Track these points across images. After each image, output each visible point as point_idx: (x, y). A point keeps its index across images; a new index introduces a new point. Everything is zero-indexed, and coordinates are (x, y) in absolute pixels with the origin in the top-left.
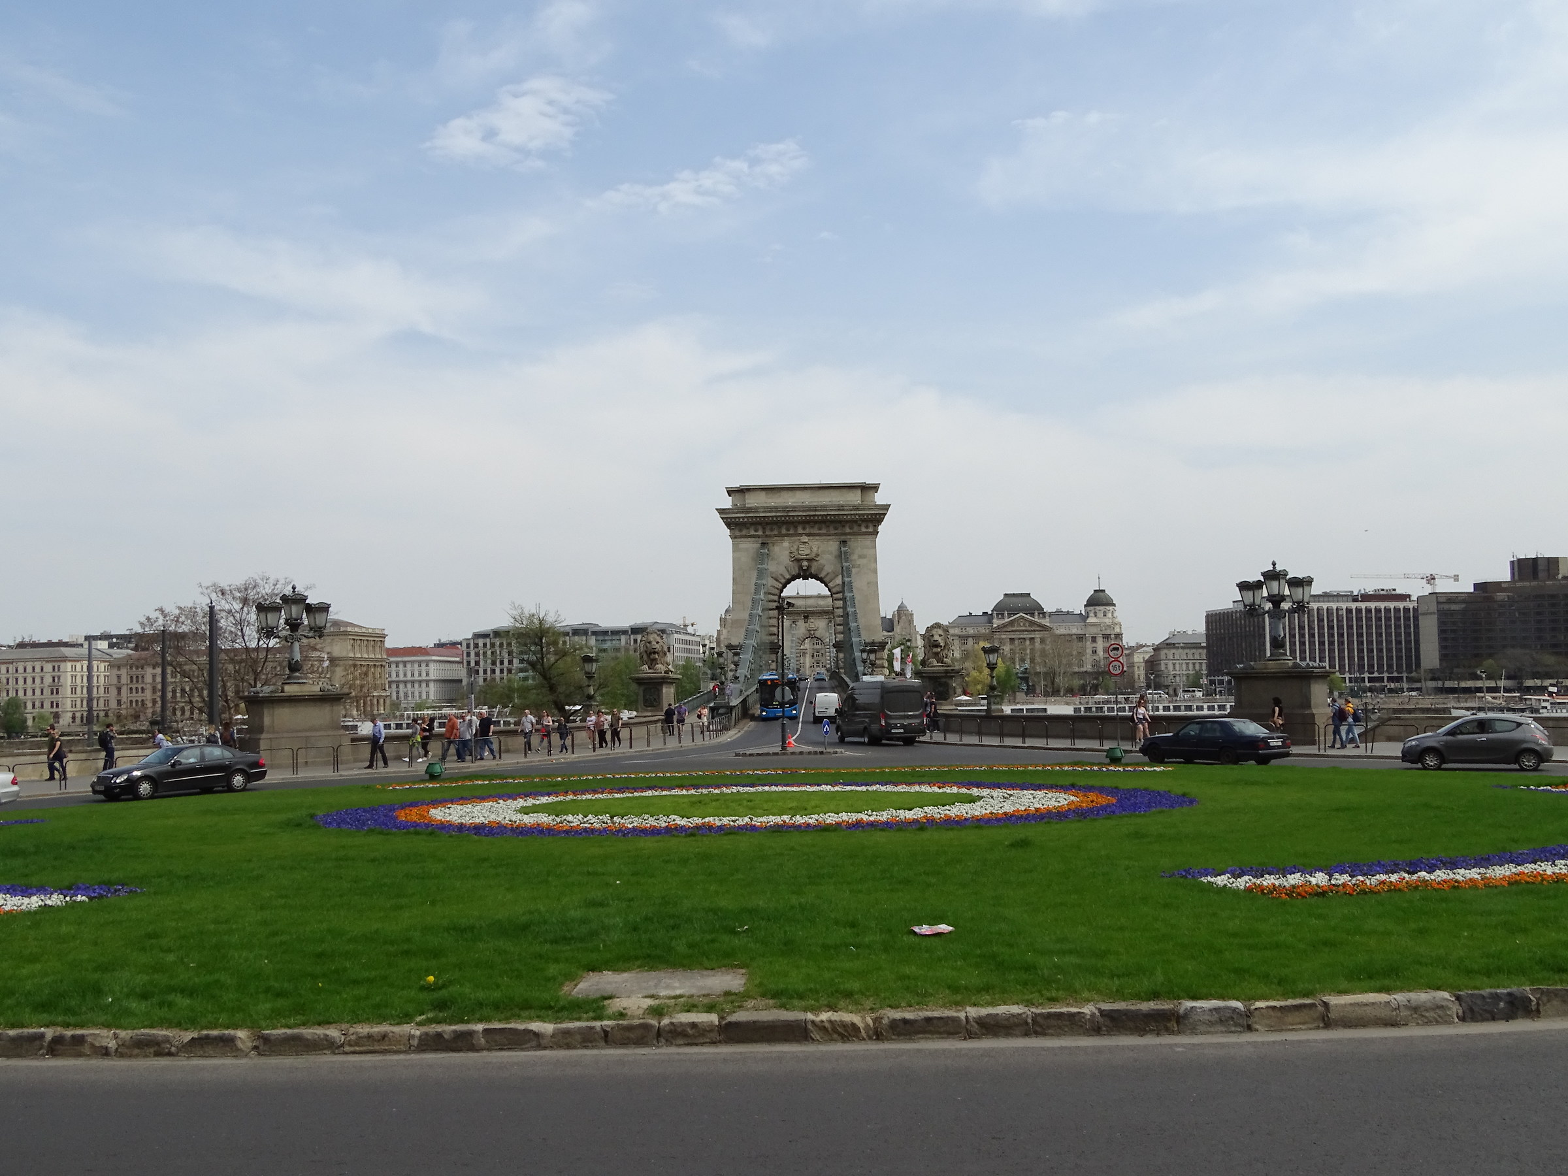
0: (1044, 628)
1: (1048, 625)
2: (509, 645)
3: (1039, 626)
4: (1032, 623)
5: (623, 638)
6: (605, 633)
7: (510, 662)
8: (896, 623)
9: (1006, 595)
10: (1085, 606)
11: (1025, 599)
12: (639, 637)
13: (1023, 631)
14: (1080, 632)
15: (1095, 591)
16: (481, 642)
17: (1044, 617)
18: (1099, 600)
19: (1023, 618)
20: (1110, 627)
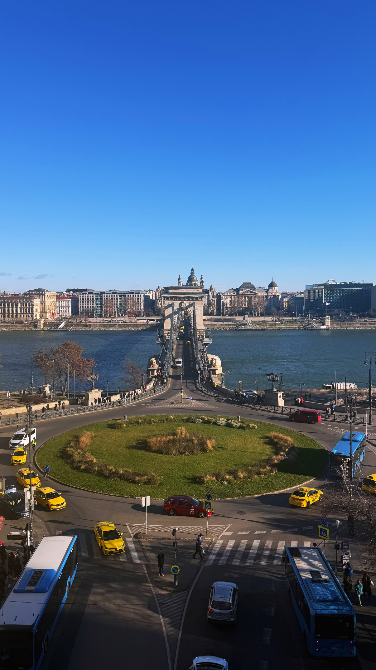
0: (255, 293)
1: (256, 292)
2: (93, 296)
3: (254, 293)
4: (252, 292)
5: (127, 295)
6: (122, 293)
7: (93, 302)
8: (210, 291)
9: (243, 283)
10: (268, 287)
11: (250, 284)
12: (132, 295)
13: (249, 294)
14: (266, 295)
15: (272, 282)
16: (84, 295)
17: (255, 290)
18: (272, 285)
19: (249, 290)
20: (276, 293)
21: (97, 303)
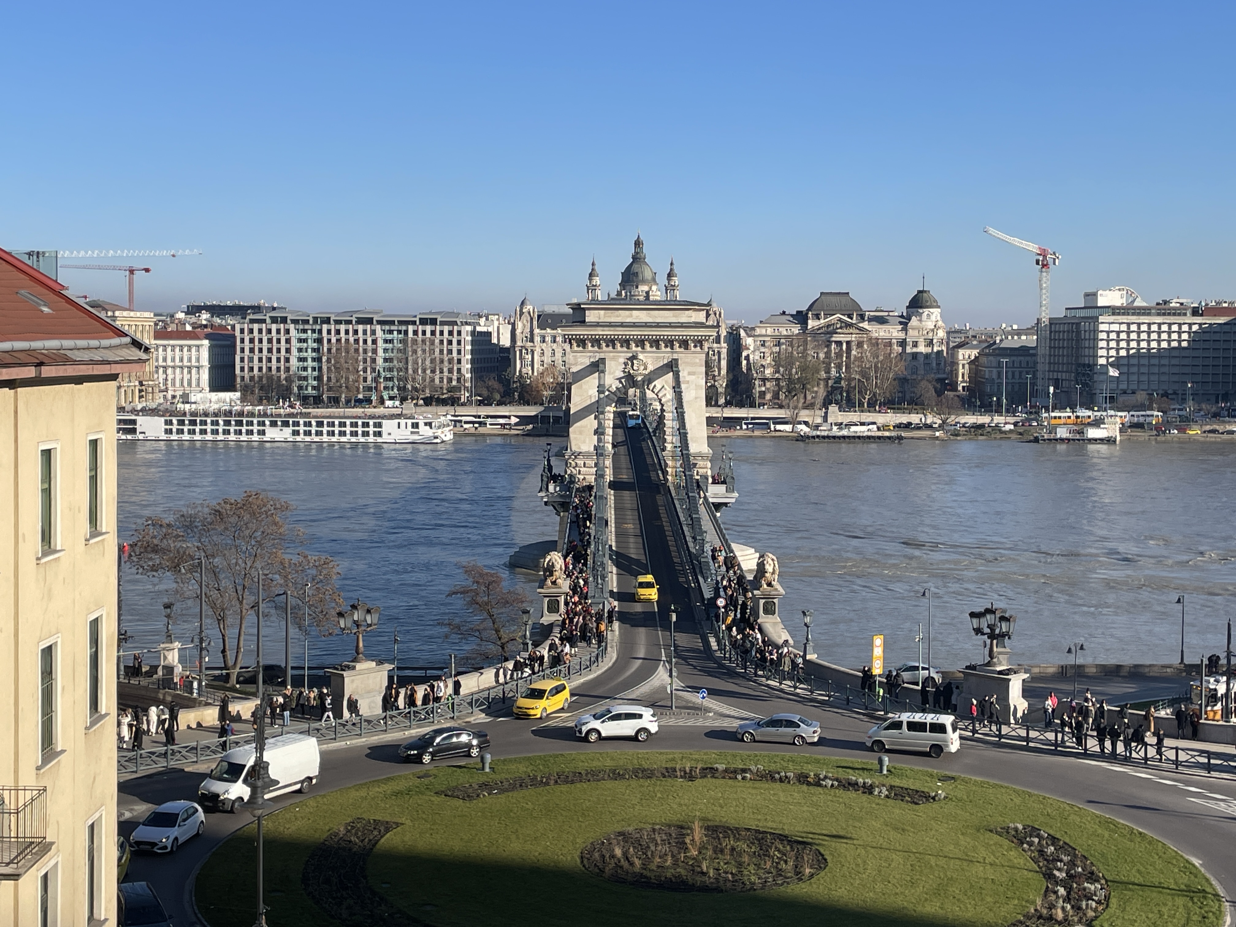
0: (863, 331)
1: (866, 327)
2: (287, 331)
3: (858, 328)
4: (851, 326)
5: (411, 328)
6: (392, 323)
7: (288, 351)
9: (821, 293)
10: (907, 307)
11: (843, 299)
12: (428, 328)
13: (840, 333)
14: (901, 335)
15: (920, 292)
16: (256, 327)
17: (864, 319)
18: (919, 302)
19: (840, 320)
20: (933, 330)
21: (305, 354)
